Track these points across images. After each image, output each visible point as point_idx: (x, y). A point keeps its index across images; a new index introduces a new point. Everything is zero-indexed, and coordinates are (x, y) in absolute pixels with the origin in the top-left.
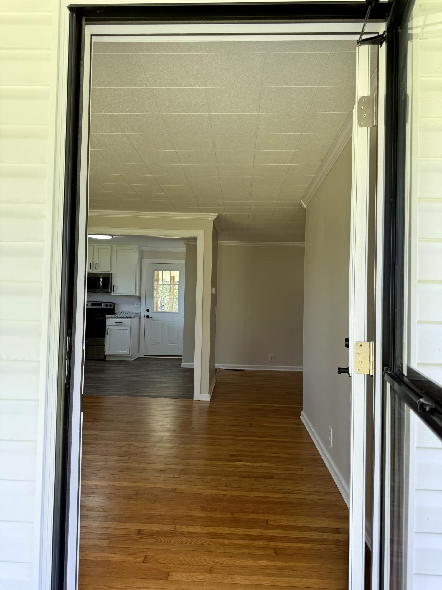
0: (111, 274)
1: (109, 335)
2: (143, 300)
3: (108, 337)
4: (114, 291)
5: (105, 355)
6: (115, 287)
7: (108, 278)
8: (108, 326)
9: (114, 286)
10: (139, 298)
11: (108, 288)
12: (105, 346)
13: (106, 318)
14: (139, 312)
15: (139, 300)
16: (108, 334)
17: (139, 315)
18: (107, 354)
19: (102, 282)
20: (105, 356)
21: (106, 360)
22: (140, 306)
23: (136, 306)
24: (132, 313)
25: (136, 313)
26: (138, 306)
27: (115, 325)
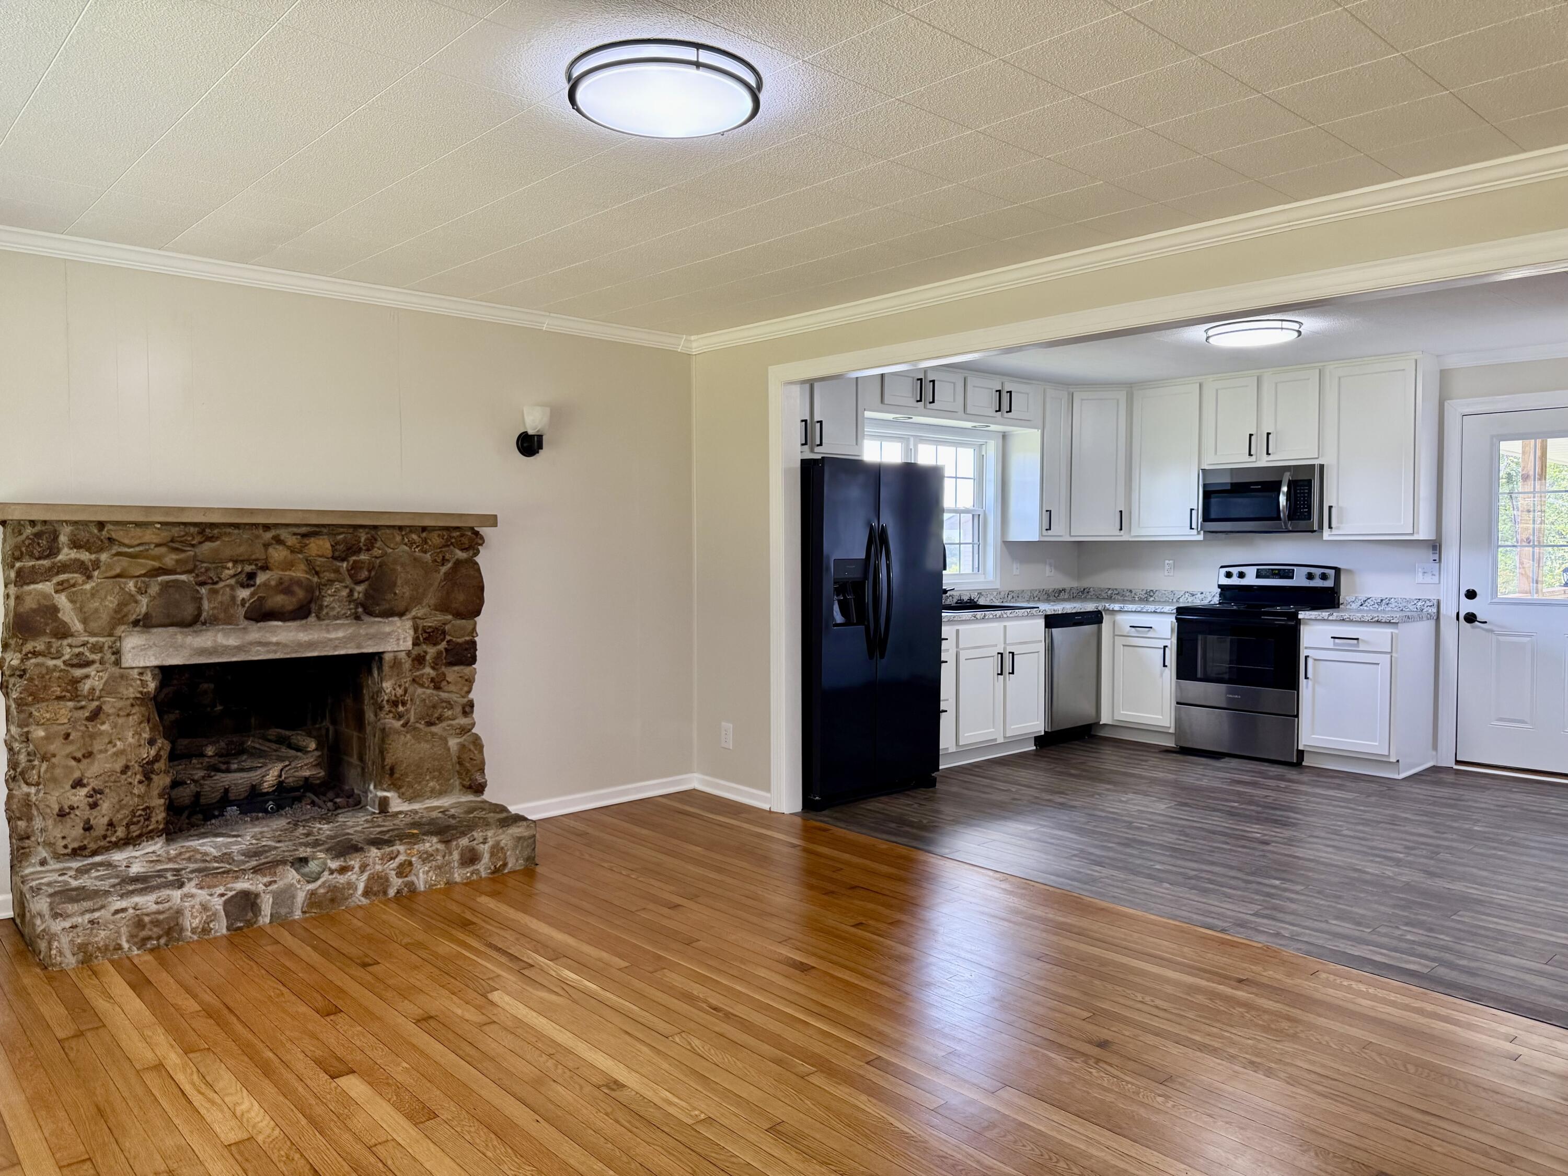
0: (1322, 467)
1: (1310, 682)
2: (1450, 553)
3: (1307, 687)
4: (1333, 525)
5: (1301, 748)
6: (1334, 510)
7: (1309, 483)
8: (1306, 648)
9: (1330, 507)
10: (1436, 546)
11: (1309, 516)
12: (1297, 716)
13: (1299, 622)
14: (1436, 604)
15: (1432, 557)
16: (1306, 678)
17: (1435, 610)
18: (1305, 745)
19: (1288, 495)
20: (1301, 753)
21: (1304, 764)
22: (1436, 579)
23: (1420, 578)
24: (1404, 604)
25: (1420, 603)
26: (1428, 579)
27: (1332, 647)
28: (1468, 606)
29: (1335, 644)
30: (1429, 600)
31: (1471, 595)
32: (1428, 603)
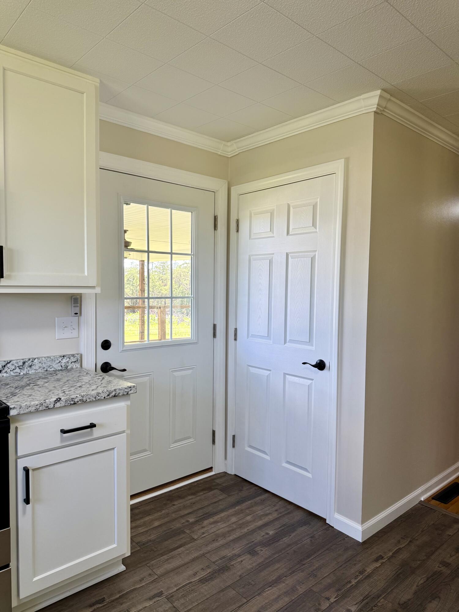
1: (30, 504)
2: (88, 308)
4: (4, 273)
10: (75, 300)
14: (79, 357)
15: (74, 311)
16: (27, 501)
17: (76, 365)
18: (23, 598)
22: (75, 334)
23: (59, 334)
24: (49, 363)
25: (64, 361)
26: (68, 334)
27: (59, 444)
28: (105, 356)
29: (62, 440)
30: (73, 355)
31: (106, 345)
32: (73, 359)
